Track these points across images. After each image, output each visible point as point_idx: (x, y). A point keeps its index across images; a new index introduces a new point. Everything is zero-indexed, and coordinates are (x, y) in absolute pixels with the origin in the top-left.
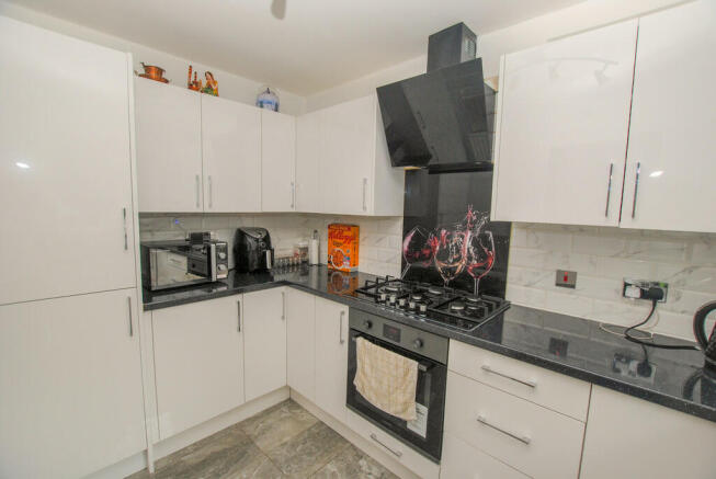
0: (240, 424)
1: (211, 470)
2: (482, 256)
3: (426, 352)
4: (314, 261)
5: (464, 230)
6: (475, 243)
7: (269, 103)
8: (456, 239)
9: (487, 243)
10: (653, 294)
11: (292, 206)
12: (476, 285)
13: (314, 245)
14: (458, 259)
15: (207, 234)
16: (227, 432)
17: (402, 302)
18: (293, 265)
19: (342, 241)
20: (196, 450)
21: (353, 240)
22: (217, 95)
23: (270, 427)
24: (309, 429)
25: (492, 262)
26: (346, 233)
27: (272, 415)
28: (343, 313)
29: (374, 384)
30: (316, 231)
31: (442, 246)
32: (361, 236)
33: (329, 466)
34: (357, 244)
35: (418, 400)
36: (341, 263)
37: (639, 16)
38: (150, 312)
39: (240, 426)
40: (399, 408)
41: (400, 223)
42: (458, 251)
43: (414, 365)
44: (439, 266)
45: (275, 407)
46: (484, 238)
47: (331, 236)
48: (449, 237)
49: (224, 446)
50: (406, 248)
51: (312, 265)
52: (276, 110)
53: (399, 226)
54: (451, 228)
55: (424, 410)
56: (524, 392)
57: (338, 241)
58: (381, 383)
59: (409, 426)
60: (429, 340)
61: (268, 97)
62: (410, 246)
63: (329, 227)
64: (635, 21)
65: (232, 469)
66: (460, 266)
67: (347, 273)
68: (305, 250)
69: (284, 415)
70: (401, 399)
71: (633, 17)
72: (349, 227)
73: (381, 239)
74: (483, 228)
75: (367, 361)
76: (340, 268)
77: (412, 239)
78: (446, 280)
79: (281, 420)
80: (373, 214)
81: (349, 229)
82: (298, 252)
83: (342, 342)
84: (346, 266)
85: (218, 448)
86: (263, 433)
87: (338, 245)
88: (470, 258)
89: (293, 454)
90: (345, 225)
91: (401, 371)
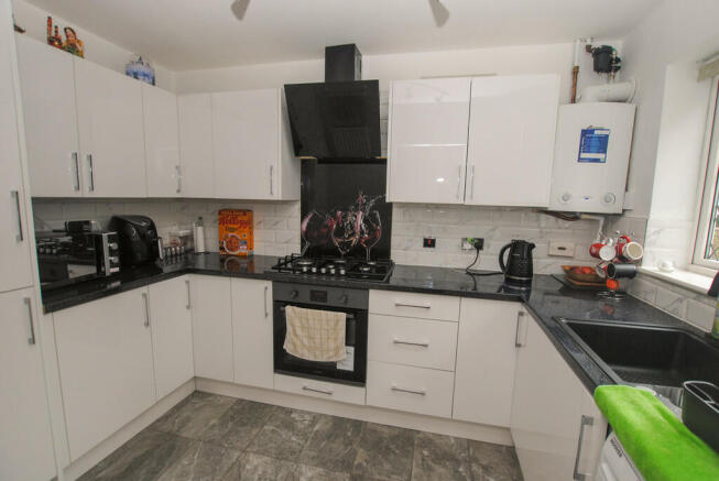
0: (152, 425)
1: (144, 471)
2: (371, 229)
3: (350, 305)
4: (201, 249)
5: (356, 210)
6: (365, 221)
7: (145, 75)
8: (350, 218)
9: (375, 221)
10: (479, 245)
11: (179, 191)
12: (368, 252)
13: (199, 233)
14: (353, 234)
15: (87, 223)
16: (140, 437)
17: (323, 270)
18: (176, 255)
19: (235, 226)
20: (111, 463)
21: (248, 224)
22: (82, 56)
23: (188, 419)
24: (232, 408)
25: (379, 236)
26: (239, 218)
27: (184, 409)
28: (266, 288)
29: (305, 341)
30: (201, 218)
31: (338, 225)
32: (256, 220)
33: (266, 427)
34: (251, 228)
35: (347, 344)
36: (237, 248)
37: (473, 76)
38: (50, 314)
39: (152, 427)
40: (331, 353)
41: (298, 207)
42: (352, 228)
43: (343, 316)
44: (337, 242)
45: (183, 401)
46: (372, 215)
47: (222, 221)
48: (345, 217)
49: (146, 449)
50: (304, 229)
51: (198, 254)
52: (154, 84)
53: (297, 209)
54: (345, 210)
55: (352, 349)
56: (422, 313)
57: (230, 226)
58: (313, 338)
59: (339, 367)
60: (351, 294)
61: (140, 68)
62: (309, 226)
63: (220, 213)
64: (470, 79)
65: (167, 464)
66: (354, 240)
67: (244, 257)
68: (189, 238)
69: (197, 406)
70: (332, 345)
71: (468, 76)
72: (245, 212)
73: (277, 223)
74: (373, 208)
75: (297, 324)
76: (236, 253)
77: (311, 220)
78: (343, 253)
79: (197, 410)
80: (280, 199)
81: (245, 214)
82: (179, 241)
83: (266, 315)
84: (243, 250)
85: (139, 453)
86: (184, 426)
87: (232, 230)
88: (362, 233)
89: (227, 430)
90: (240, 211)
91: (332, 323)
